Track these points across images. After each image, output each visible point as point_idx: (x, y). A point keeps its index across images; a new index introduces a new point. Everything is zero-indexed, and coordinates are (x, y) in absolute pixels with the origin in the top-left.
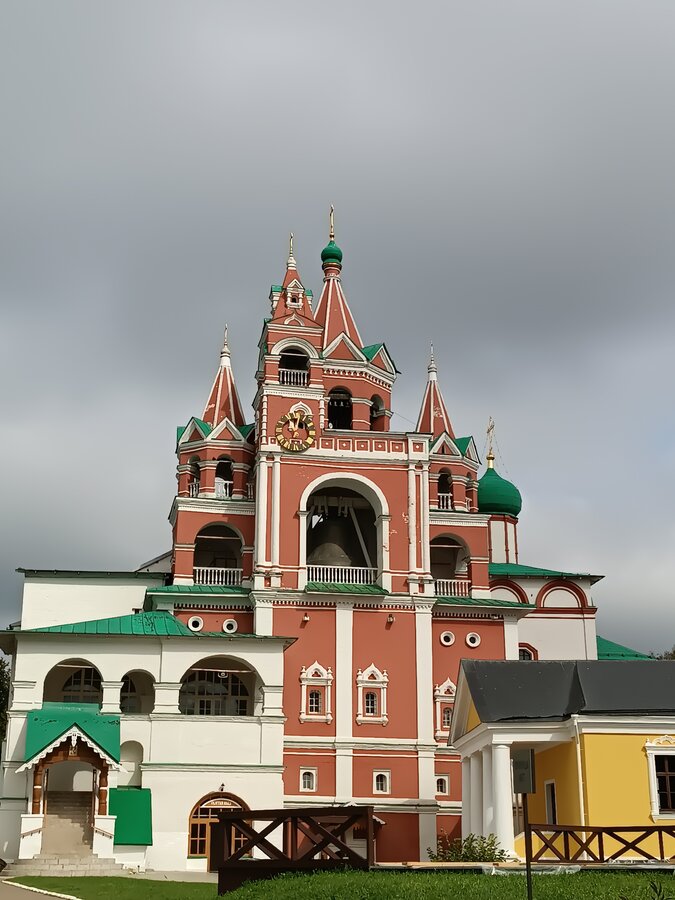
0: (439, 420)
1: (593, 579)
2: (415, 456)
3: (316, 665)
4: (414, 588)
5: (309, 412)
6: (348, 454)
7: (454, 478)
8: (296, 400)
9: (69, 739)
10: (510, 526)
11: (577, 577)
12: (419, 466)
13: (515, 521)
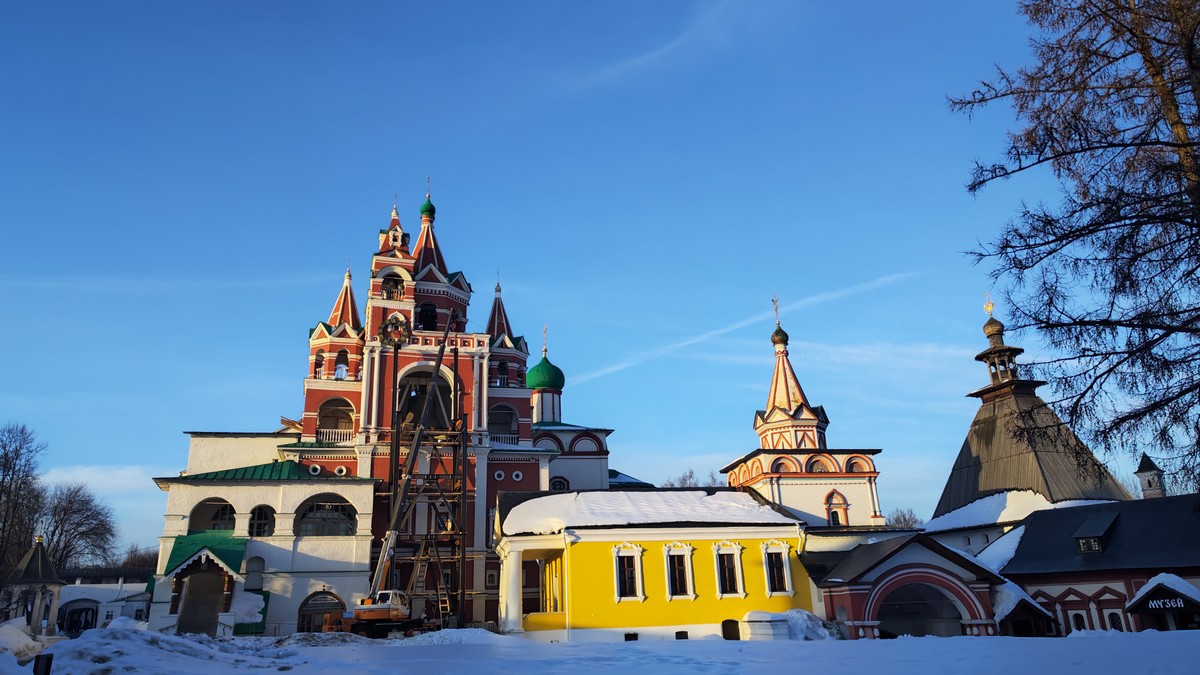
0: (501, 325)
1: (608, 432)
2: (478, 350)
4: (475, 441)
5: (402, 318)
7: (509, 364)
8: (393, 310)
9: (200, 557)
10: (556, 396)
11: (597, 430)
13: (560, 393)
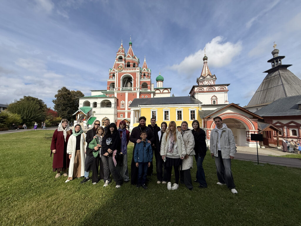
2: (137, 71)
3: (123, 101)
5: (122, 65)
6: (128, 71)
7: (146, 74)
8: (120, 64)
10: (162, 82)
11: (168, 88)
12: (138, 72)
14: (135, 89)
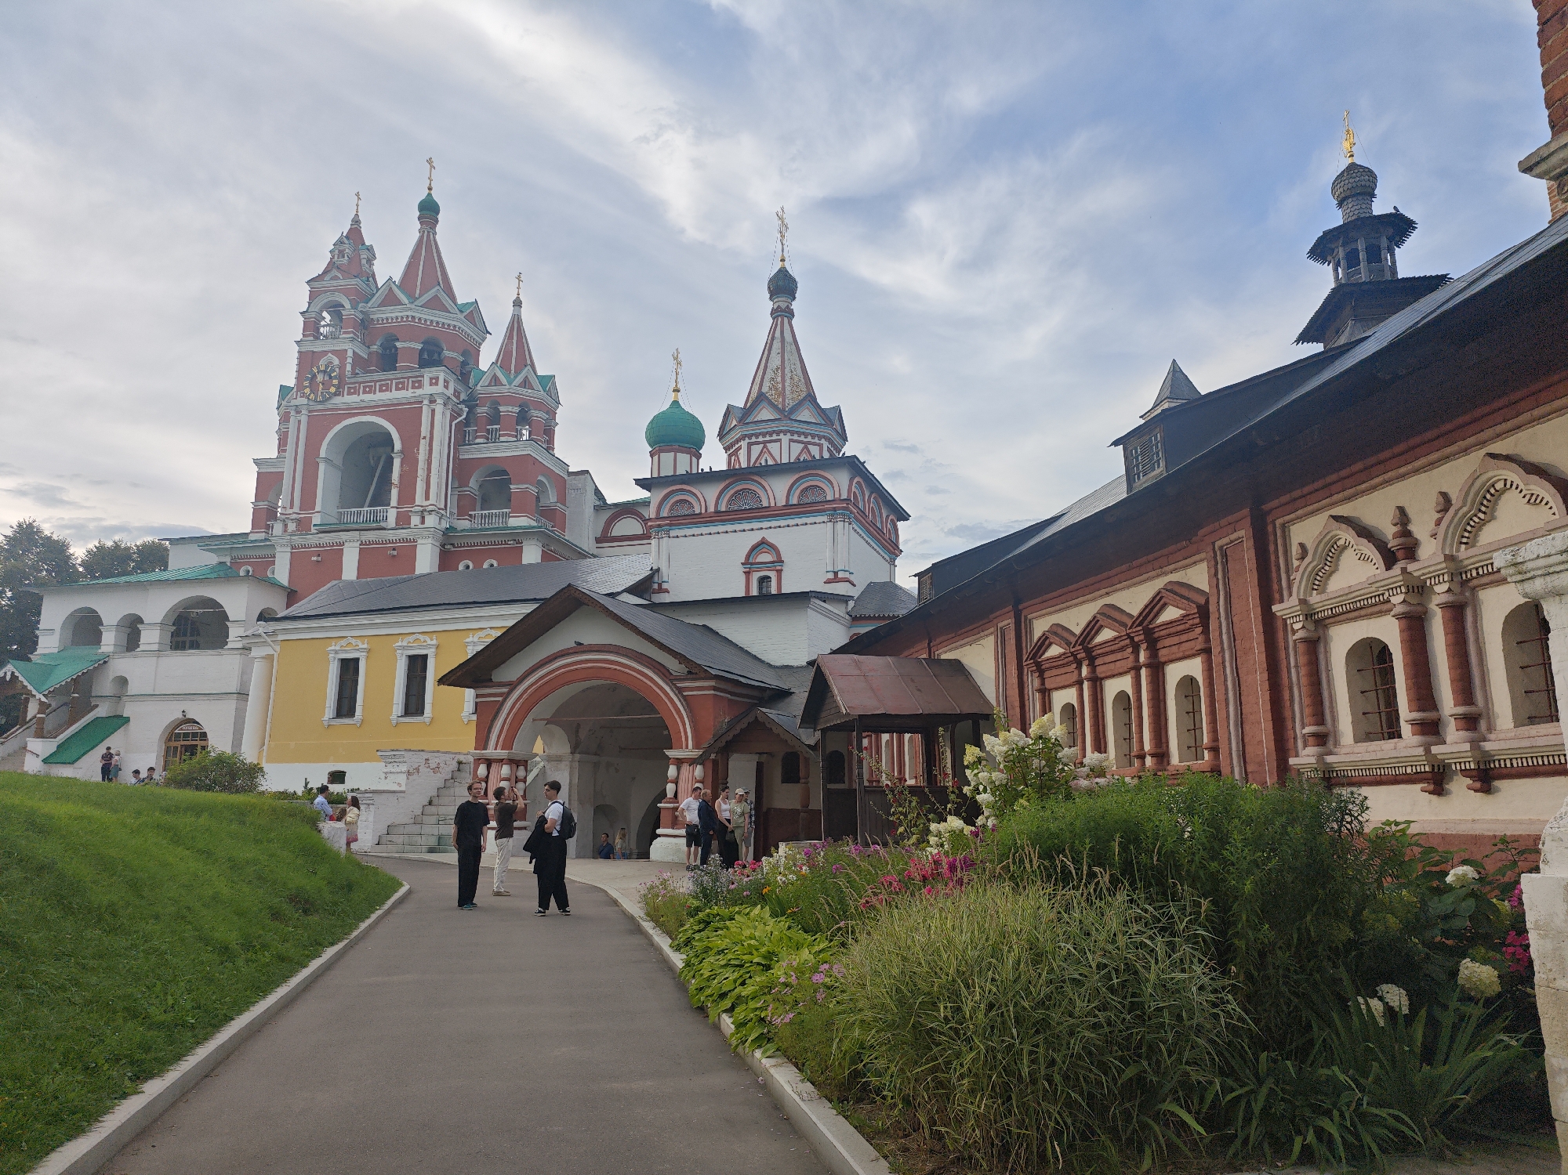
4: (415, 520)
5: (336, 361)
6: (370, 398)
8: (325, 353)
14: (403, 521)
